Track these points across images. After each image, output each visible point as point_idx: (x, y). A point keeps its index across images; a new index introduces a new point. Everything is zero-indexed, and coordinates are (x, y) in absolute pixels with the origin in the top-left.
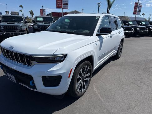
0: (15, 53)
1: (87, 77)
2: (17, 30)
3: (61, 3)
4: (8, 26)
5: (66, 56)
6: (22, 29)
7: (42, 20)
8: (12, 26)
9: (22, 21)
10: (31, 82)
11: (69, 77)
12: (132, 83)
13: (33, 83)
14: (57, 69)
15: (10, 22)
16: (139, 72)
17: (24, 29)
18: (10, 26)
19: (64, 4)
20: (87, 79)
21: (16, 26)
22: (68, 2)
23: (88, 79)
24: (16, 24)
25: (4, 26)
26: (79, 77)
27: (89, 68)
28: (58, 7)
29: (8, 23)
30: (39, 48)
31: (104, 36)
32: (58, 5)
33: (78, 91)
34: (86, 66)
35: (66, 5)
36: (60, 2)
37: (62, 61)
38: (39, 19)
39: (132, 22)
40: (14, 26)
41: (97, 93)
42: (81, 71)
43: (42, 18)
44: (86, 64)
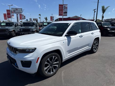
2: (30, 31)
3: (62, 12)
6: (33, 31)
8: (27, 29)
9: (34, 26)
10: (15, 64)
13: (17, 64)
14: (29, 57)
15: (27, 26)
16: (105, 65)
17: (34, 31)
18: (26, 29)
19: (64, 13)
21: (30, 29)
22: (67, 11)
23: (57, 66)
24: (30, 27)
25: (23, 29)
26: (46, 63)
27: (56, 58)
28: (60, 15)
29: (26, 27)
32: (60, 14)
33: (46, 73)
35: (66, 13)
36: (62, 11)
37: (33, 52)
38: (45, 24)
40: (28, 29)
42: (49, 59)
43: (47, 23)
44: (54, 55)
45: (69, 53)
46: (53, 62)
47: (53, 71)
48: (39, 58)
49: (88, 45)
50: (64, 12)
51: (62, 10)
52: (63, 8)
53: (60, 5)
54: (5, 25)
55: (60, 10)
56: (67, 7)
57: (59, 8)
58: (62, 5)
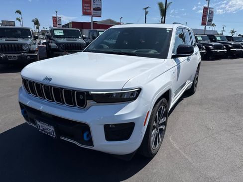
0: (54, 89)
1: (162, 124)
2: (22, 50)
3: (90, 7)
4: (8, 44)
5: (140, 90)
6: (31, 49)
7: (63, 34)
8: (14, 44)
9: (29, 37)
11: (144, 125)
12: (225, 130)
15: (9, 38)
16: (230, 114)
17: (35, 49)
18: (11, 44)
19: (94, 9)
20: (161, 127)
21: (21, 45)
22: (101, 5)
23: (164, 127)
24: (20, 41)
25: (1, 44)
26: (154, 123)
27: (165, 109)
28: (85, 13)
29: (7, 39)
30: (99, 79)
31: (181, 59)
32: (84, 10)
33: (153, 146)
34: (162, 107)
35: (98, 10)
36: (89, 5)
37: (135, 99)
38: (57, 33)
39: (201, 36)
40: (18, 44)
41: (178, 148)
42: (157, 114)
43: (62, 31)
44: (163, 104)
47: (159, 142)
50: (93, 6)
51: (90, 3)
55: (84, 2)
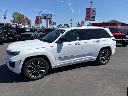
11: (19, 64)
14: (13, 59)
20: (41, 70)
22: (95, 15)
23: (44, 71)
26: (30, 66)
27: (42, 63)
28: (86, 20)
32: (86, 18)
33: (30, 75)
34: (39, 62)
36: (89, 16)
37: (17, 55)
42: (33, 63)
44: (39, 60)
45: (61, 60)
46: (38, 66)
48: (21, 61)
49: (91, 54)
50: (91, 16)
51: (89, 14)
52: (90, 12)
53: (87, 9)
54: (29, 31)
55: (86, 15)
56: (95, 11)
57: (86, 12)
58: (90, 9)
